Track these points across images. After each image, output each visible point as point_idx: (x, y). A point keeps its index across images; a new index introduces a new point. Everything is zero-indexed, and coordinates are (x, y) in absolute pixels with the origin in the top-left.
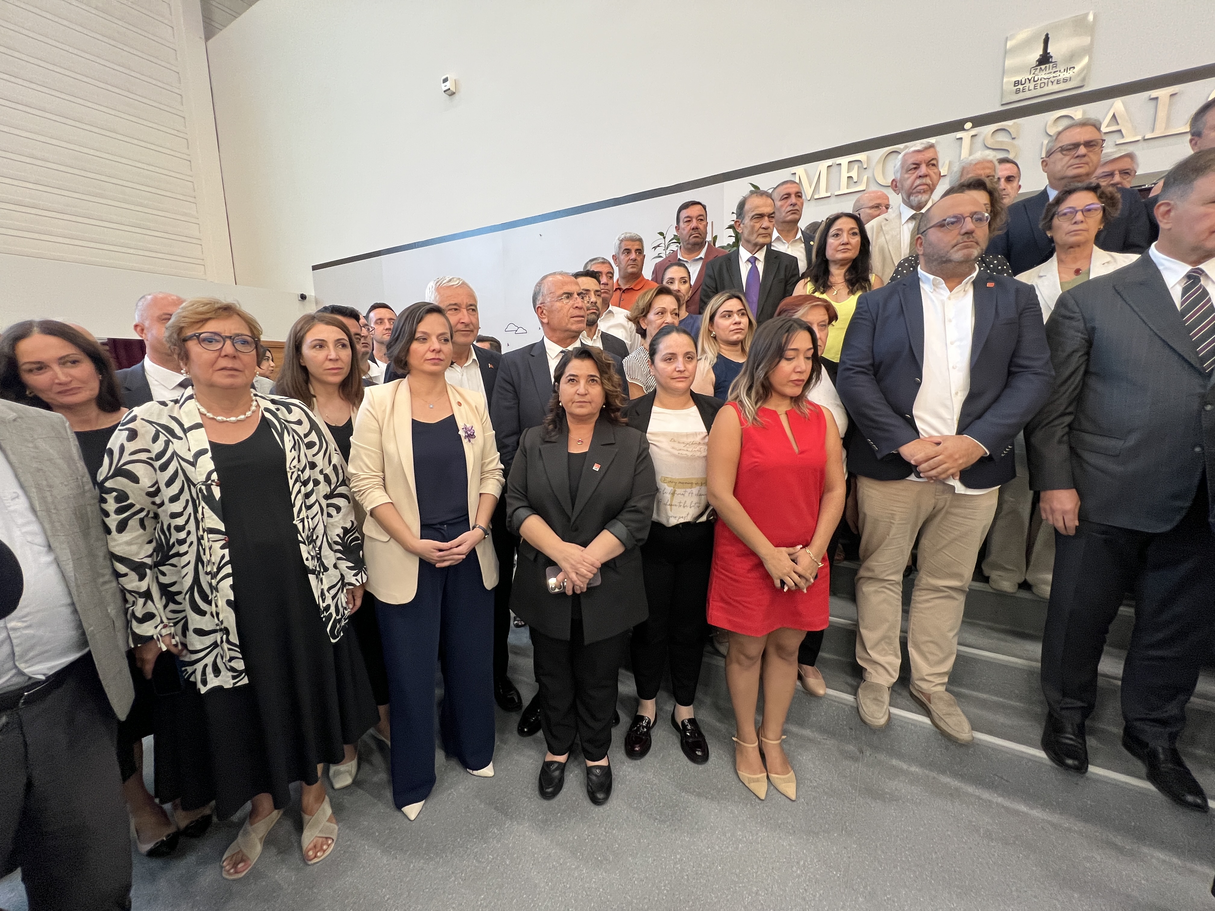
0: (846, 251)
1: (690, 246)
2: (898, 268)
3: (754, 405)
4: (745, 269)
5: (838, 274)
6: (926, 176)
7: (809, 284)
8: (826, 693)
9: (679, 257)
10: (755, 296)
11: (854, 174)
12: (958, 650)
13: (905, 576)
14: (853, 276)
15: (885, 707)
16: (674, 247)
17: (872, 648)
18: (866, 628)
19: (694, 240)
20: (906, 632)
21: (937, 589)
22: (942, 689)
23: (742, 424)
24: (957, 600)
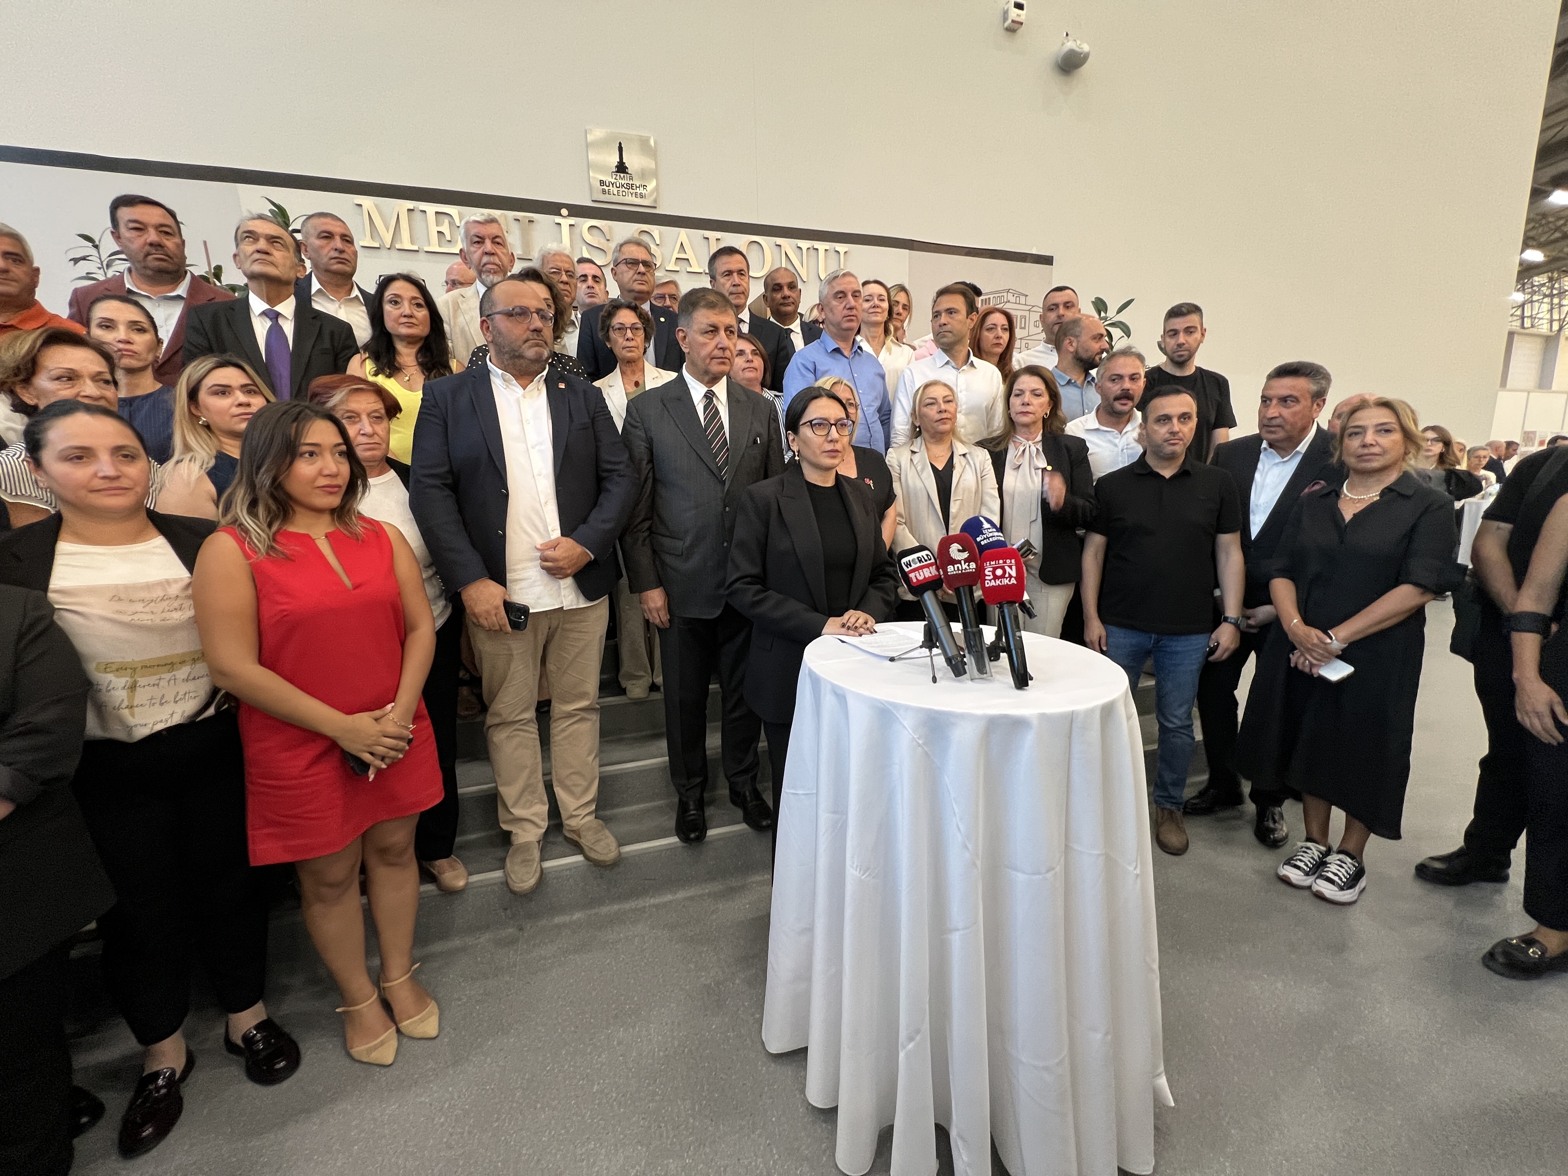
0: (411, 325)
1: (150, 272)
2: (472, 357)
3: (267, 529)
4: (261, 328)
5: (407, 355)
6: (493, 254)
7: (367, 361)
8: (467, 884)
9: (128, 286)
10: (283, 371)
11: (445, 229)
12: (600, 773)
13: (537, 710)
14: (427, 359)
15: (535, 865)
16: (121, 266)
17: (512, 808)
18: (502, 785)
19: (157, 263)
20: (550, 773)
21: (570, 715)
22: (591, 818)
23: (247, 557)
24: (588, 720)
